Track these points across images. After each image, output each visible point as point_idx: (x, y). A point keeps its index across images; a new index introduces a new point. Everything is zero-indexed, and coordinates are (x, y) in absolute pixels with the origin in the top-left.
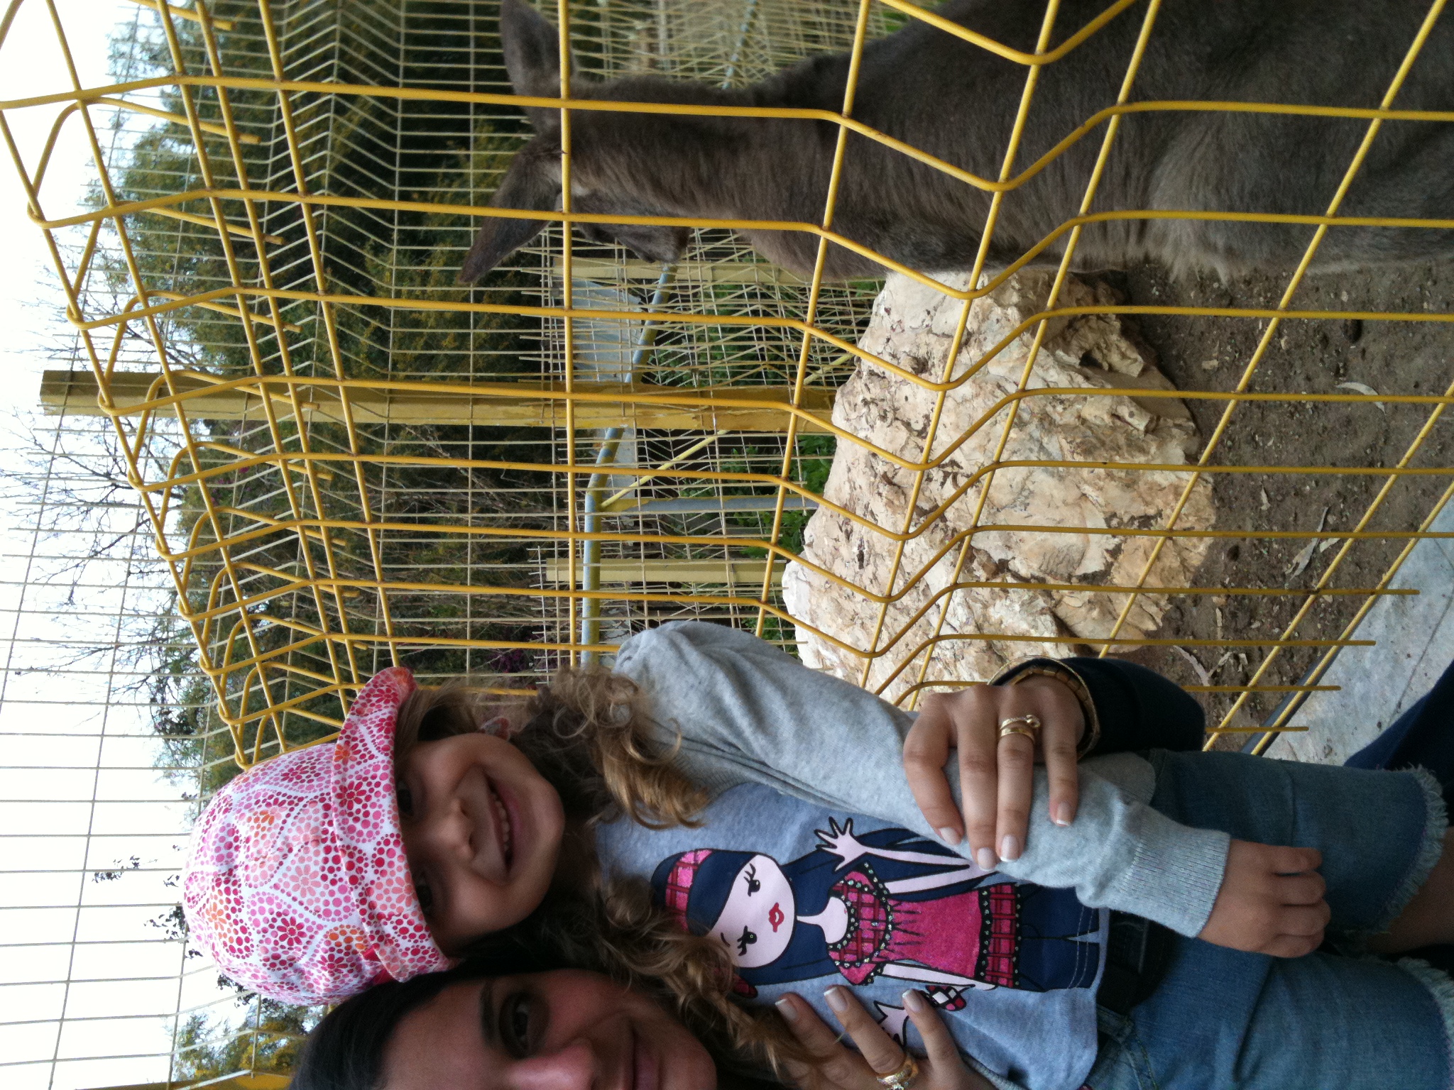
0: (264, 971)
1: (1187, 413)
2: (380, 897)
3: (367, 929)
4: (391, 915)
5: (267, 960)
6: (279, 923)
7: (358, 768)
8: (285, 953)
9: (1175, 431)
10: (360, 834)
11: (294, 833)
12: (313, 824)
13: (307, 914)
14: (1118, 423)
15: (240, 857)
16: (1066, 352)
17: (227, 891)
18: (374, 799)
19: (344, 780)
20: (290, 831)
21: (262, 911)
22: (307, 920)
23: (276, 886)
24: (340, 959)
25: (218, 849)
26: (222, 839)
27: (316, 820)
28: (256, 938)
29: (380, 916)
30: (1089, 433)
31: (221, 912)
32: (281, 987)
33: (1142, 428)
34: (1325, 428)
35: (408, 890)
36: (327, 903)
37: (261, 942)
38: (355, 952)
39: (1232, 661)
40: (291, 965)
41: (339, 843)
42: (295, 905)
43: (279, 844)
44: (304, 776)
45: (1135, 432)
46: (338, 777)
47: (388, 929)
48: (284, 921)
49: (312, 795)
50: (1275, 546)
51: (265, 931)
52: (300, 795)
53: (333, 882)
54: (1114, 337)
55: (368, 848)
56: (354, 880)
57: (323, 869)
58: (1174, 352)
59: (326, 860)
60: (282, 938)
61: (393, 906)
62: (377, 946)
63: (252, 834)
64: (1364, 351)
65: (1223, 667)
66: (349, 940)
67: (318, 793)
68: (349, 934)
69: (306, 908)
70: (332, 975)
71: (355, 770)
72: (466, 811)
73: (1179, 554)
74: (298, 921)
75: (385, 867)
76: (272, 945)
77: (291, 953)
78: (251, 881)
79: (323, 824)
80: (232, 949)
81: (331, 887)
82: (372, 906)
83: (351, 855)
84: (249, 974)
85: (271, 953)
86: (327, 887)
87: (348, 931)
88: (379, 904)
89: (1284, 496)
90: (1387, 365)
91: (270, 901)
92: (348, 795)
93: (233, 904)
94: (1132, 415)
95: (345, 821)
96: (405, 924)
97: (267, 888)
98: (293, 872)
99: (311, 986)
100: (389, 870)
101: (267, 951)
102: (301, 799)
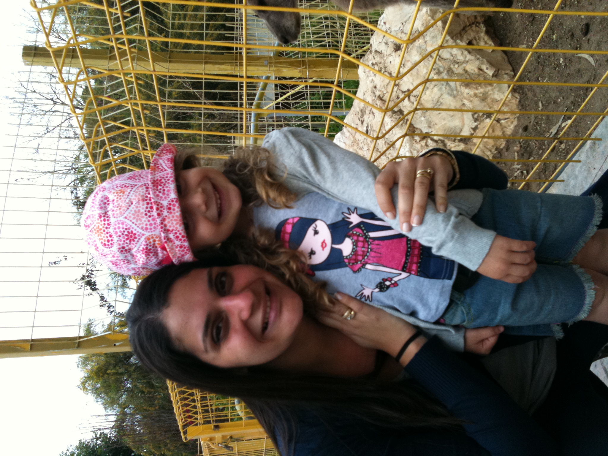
0: (118, 253)
1: (511, 68)
2: (169, 222)
3: (163, 235)
4: (173, 230)
5: (119, 249)
6: (126, 233)
7: (160, 174)
8: (127, 246)
9: (505, 76)
10: (161, 197)
11: (134, 197)
12: (142, 194)
13: (138, 229)
14: (481, 72)
15: (110, 207)
16: (461, 40)
17: (104, 220)
18: (167, 185)
19: (154, 178)
20: (132, 196)
21: (119, 228)
22: (138, 232)
23: (126, 218)
24: (150, 249)
25: (100, 205)
26: (102, 201)
27: (143, 192)
28: (115, 239)
29: (168, 230)
30: (468, 77)
31: (101, 229)
32: (124, 261)
33: (491, 74)
34: (569, 74)
35: (180, 220)
36: (146, 225)
37: (118, 241)
38: (156, 247)
39: (520, 174)
40: (129, 252)
41: (153, 200)
42: (133, 225)
43: (127, 201)
44: (136, 178)
45: (488, 76)
46: (152, 177)
47: (171, 236)
48: (128, 232)
49: (140, 184)
50: (543, 125)
51: (120, 236)
52: (135, 184)
53: (150, 216)
54: (482, 35)
55: (165, 203)
56: (159, 215)
57: (146, 211)
58: (508, 42)
59: (147, 208)
60: (127, 239)
61: (174, 226)
62: (166, 242)
63: (115, 198)
64: (589, 40)
65: (516, 177)
66: (154, 241)
67: (143, 183)
68: (155, 238)
69: (138, 227)
70: (146, 256)
71: (158, 175)
72: (204, 191)
73: (502, 129)
74: (134, 232)
75: (171, 211)
76: (122, 242)
77: (130, 246)
78: (115, 216)
79: (146, 194)
80: (105, 245)
81: (149, 219)
82: (165, 226)
83: (158, 205)
84: (111, 255)
85: (122, 246)
86: (147, 218)
87: (155, 237)
88: (168, 225)
89: (549, 104)
90: (598, 46)
91: (123, 224)
92: (156, 183)
93: (106, 226)
94: (487, 69)
95: (155, 193)
96: (178, 234)
97: (122, 219)
98: (133, 212)
99: (136, 262)
100: (173, 212)
101: (120, 245)
102: (136, 185)
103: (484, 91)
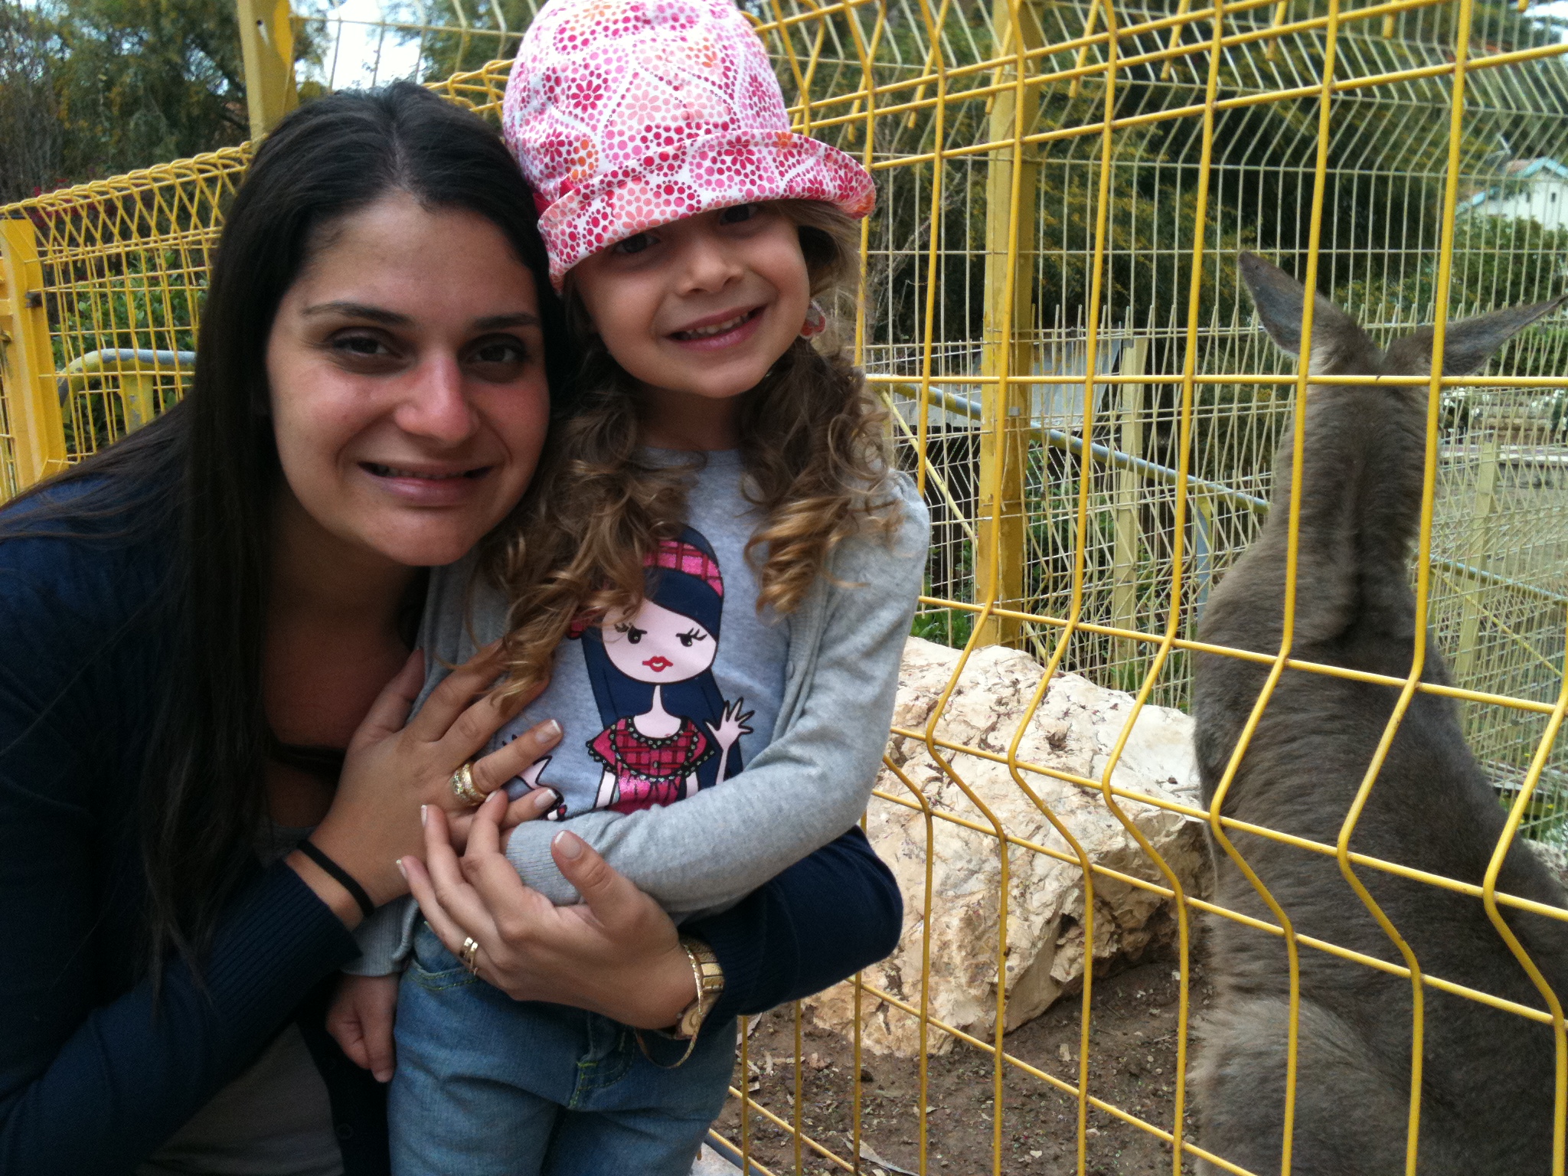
8: (563, 91)
37: (574, 63)
69: (614, 111)
72: (730, 283)
103: (956, 967)
